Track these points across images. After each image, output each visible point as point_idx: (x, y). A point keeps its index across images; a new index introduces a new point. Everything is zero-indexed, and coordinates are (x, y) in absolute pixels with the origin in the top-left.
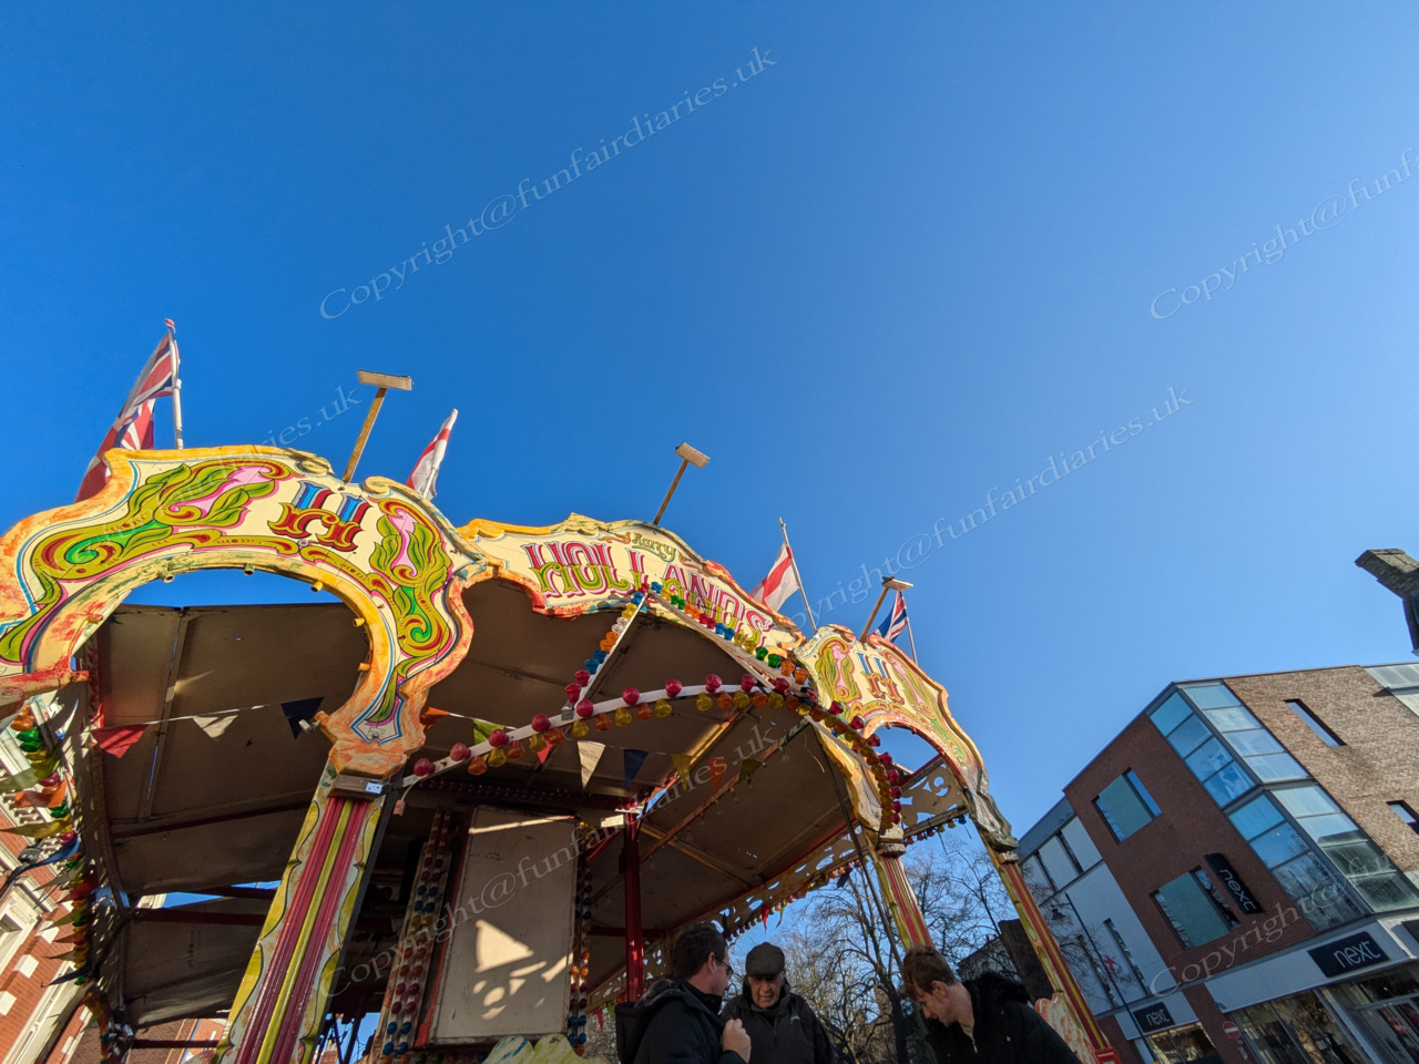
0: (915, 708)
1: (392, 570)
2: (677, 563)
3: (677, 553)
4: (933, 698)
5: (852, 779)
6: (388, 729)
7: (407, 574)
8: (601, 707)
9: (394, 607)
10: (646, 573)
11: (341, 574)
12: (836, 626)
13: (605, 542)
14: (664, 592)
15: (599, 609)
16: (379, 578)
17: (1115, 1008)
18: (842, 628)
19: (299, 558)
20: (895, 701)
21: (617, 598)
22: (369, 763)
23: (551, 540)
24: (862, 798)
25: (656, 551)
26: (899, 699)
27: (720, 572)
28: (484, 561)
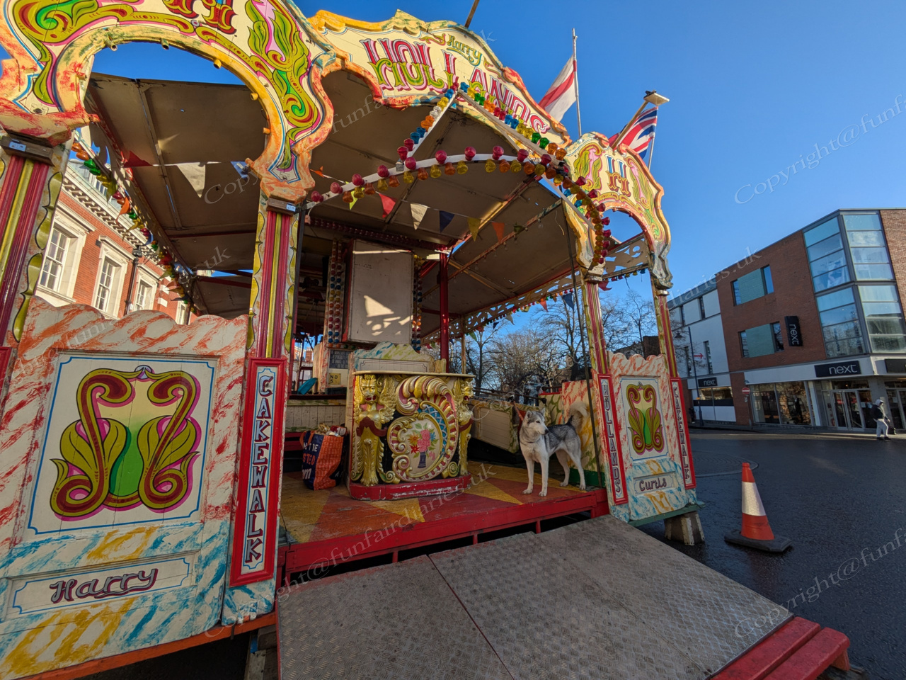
0: (636, 200)
1: (267, 55)
2: (482, 67)
3: (482, 58)
4: (652, 195)
5: (580, 239)
6: (291, 175)
7: (278, 58)
8: (421, 164)
9: (275, 86)
10: (457, 75)
11: (231, 54)
12: (597, 134)
13: (425, 42)
14: (470, 91)
15: (422, 103)
16: (259, 61)
17: (689, 377)
18: (601, 136)
19: (196, 37)
20: (624, 194)
21: (434, 94)
22: (284, 193)
23: (382, 37)
24: (584, 251)
25: (465, 54)
26: (628, 193)
27: (515, 79)
28: (333, 52)
